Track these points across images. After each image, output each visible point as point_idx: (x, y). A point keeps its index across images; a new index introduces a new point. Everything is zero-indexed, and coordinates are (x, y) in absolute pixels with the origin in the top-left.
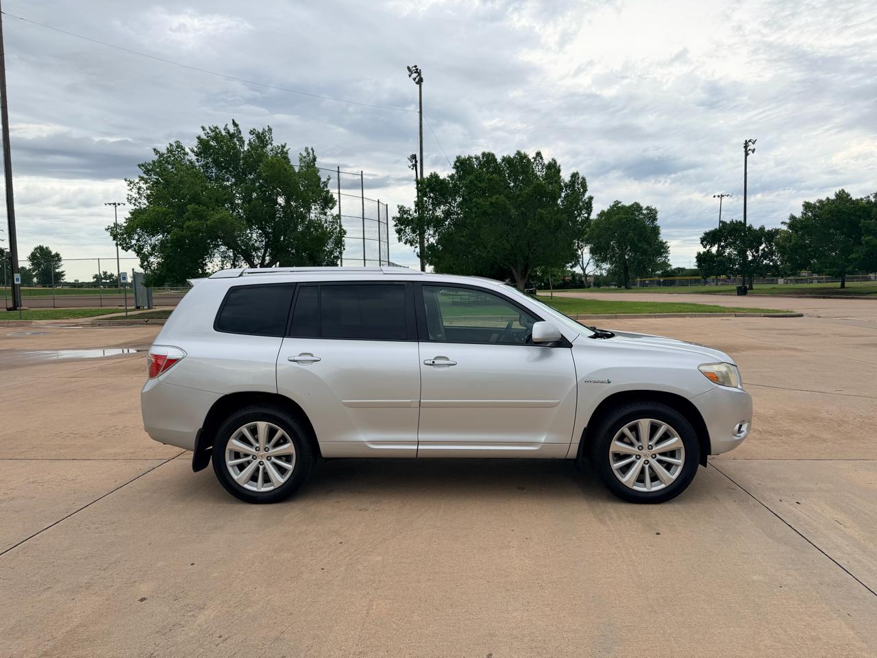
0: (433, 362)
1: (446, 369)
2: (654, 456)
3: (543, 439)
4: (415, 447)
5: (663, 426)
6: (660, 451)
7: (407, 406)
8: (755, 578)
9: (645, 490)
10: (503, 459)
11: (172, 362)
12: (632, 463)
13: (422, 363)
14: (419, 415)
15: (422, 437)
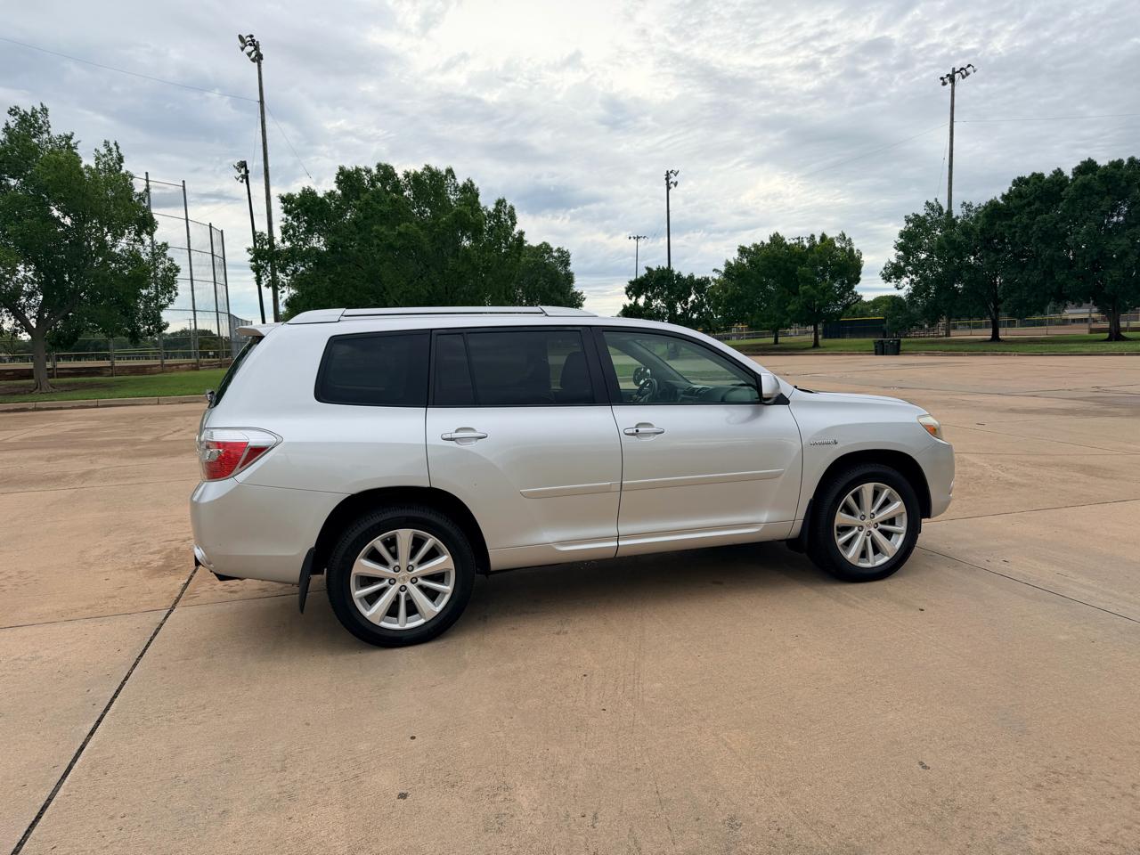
0: (637, 431)
1: (651, 439)
2: (876, 526)
3: (764, 517)
4: (615, 544)
5: (886, 491)
6: (881, 520)
7: (606, 490)
8: (1062, 637)
9: (869, 565)
10: (686, 550)
11: (257, 451)
12: (855, 536)
13: (622, 433)
14: (620, 502)
15: (624, 529)
